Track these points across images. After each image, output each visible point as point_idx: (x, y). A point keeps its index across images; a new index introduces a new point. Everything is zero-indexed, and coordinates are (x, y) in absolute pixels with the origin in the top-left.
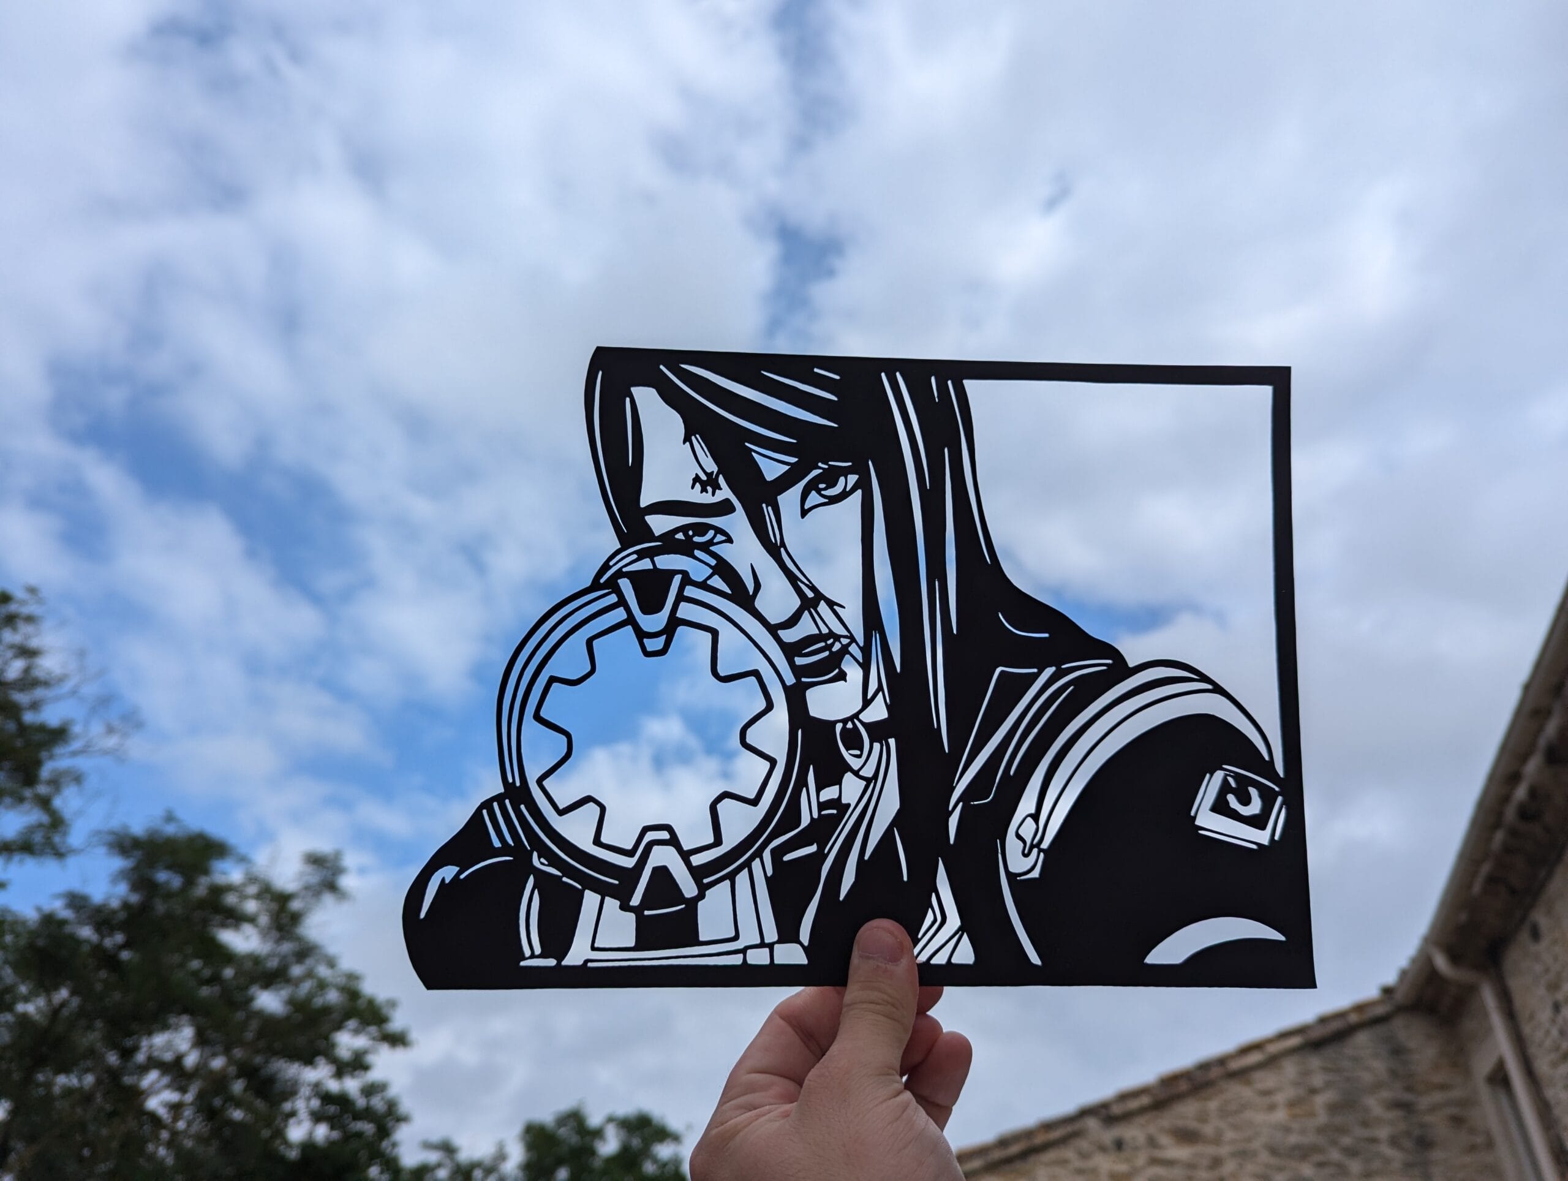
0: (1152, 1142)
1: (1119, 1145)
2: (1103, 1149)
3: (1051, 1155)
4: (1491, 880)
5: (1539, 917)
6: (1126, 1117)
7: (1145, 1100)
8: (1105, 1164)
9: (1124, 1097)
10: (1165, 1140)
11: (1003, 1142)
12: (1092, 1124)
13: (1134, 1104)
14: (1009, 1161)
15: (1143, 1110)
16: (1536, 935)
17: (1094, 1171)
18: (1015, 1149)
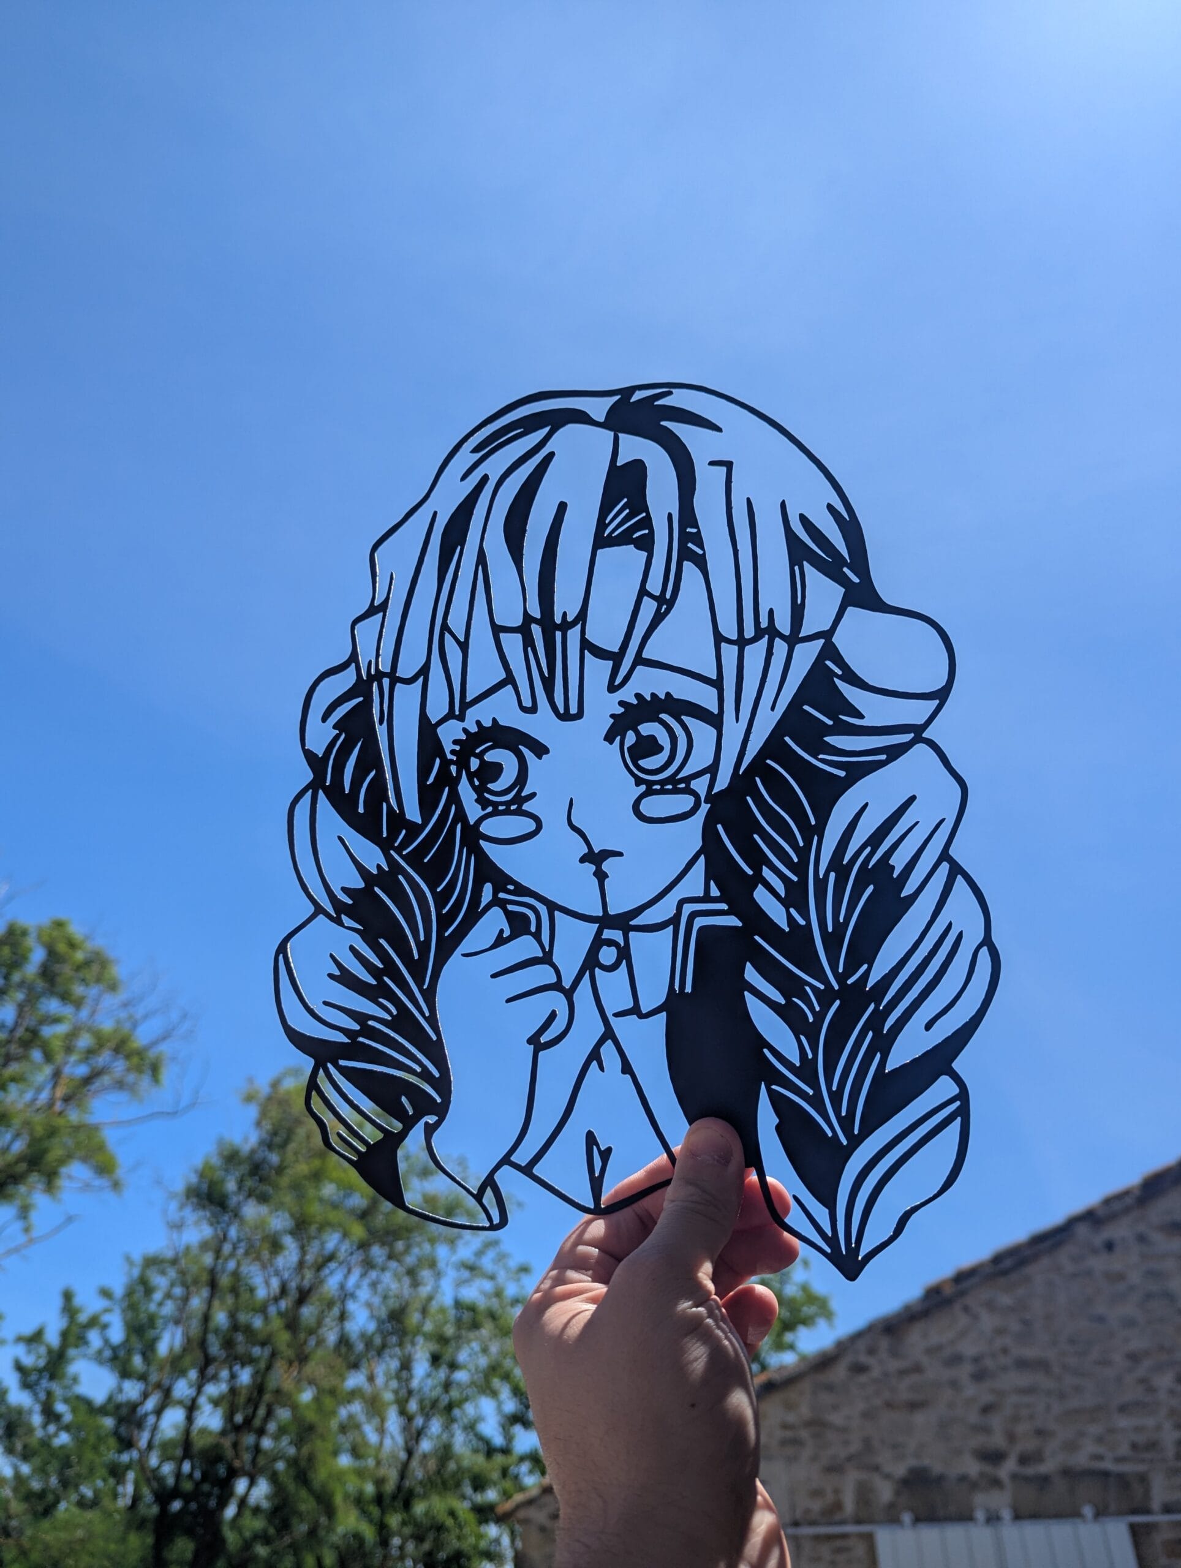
0: (1142, 1239)
1: (1110, 1246)
2: (1095, 1251)
3: (1045, 1262)
6: (1112, 1217)
7: (1129, 1201)
8: (1098, 1263)
9: (1107, 1201)
10: (1157, 1237)
11: (997, 1259)
12: (1082, 1231)
13: (1117, 1206)
14: (1005, 1273)
15: (1127, 1210)
17: (1089, 1273)
18: (1008, 1263)
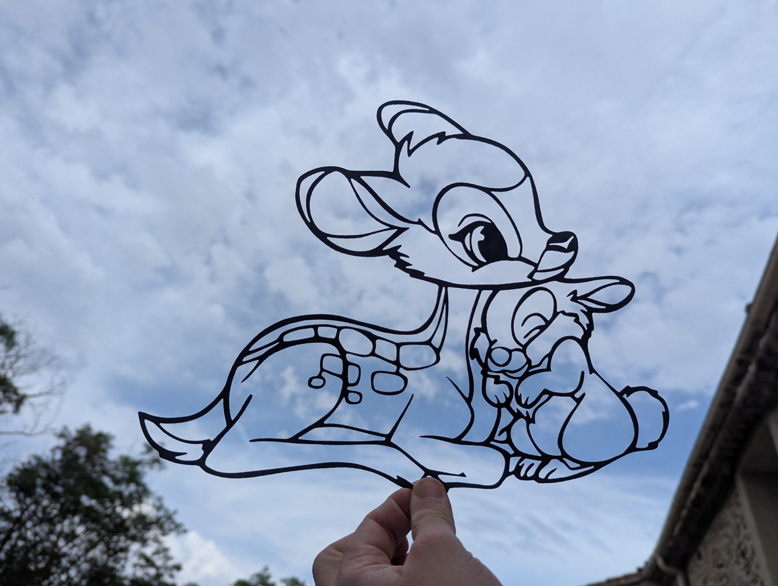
4: (682, 530)
5: (701, 549)
16: (700, 557)
